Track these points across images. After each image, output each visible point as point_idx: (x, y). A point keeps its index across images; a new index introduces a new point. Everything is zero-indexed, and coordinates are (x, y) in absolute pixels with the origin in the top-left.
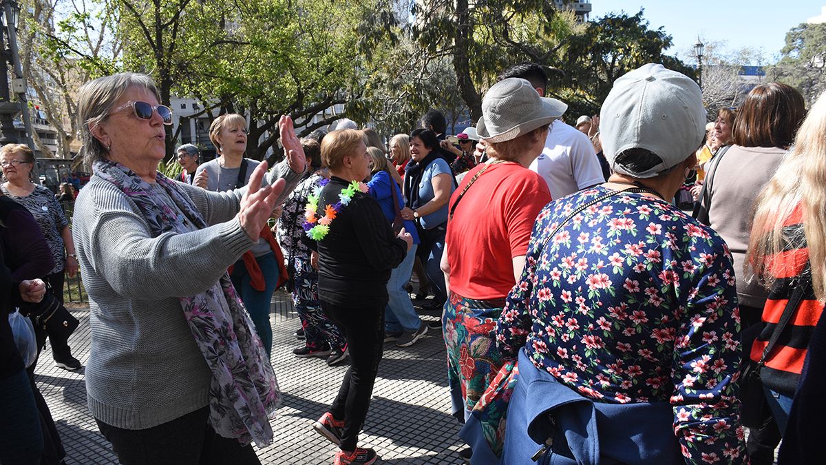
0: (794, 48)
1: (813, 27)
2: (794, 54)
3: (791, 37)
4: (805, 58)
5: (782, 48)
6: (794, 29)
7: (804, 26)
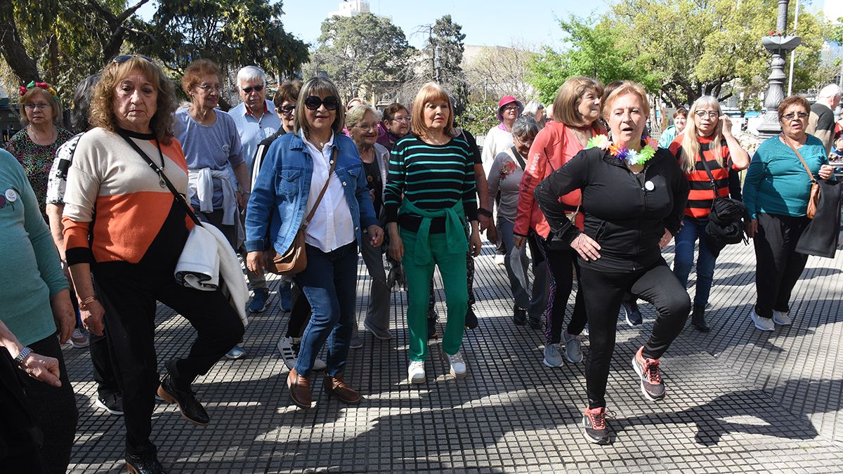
0: (329, 37)
1: (345, 20)
2: (330, 43)
3: (326, 27)
4: (340, 48)
5: (319, 37)
6: (328, 20)
7: (337, 18)
